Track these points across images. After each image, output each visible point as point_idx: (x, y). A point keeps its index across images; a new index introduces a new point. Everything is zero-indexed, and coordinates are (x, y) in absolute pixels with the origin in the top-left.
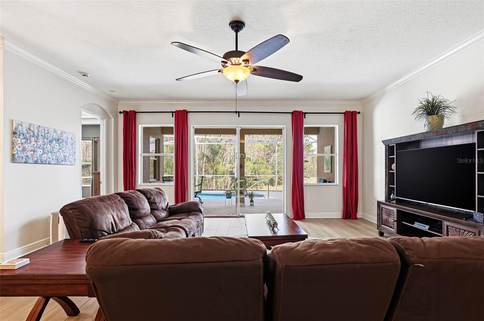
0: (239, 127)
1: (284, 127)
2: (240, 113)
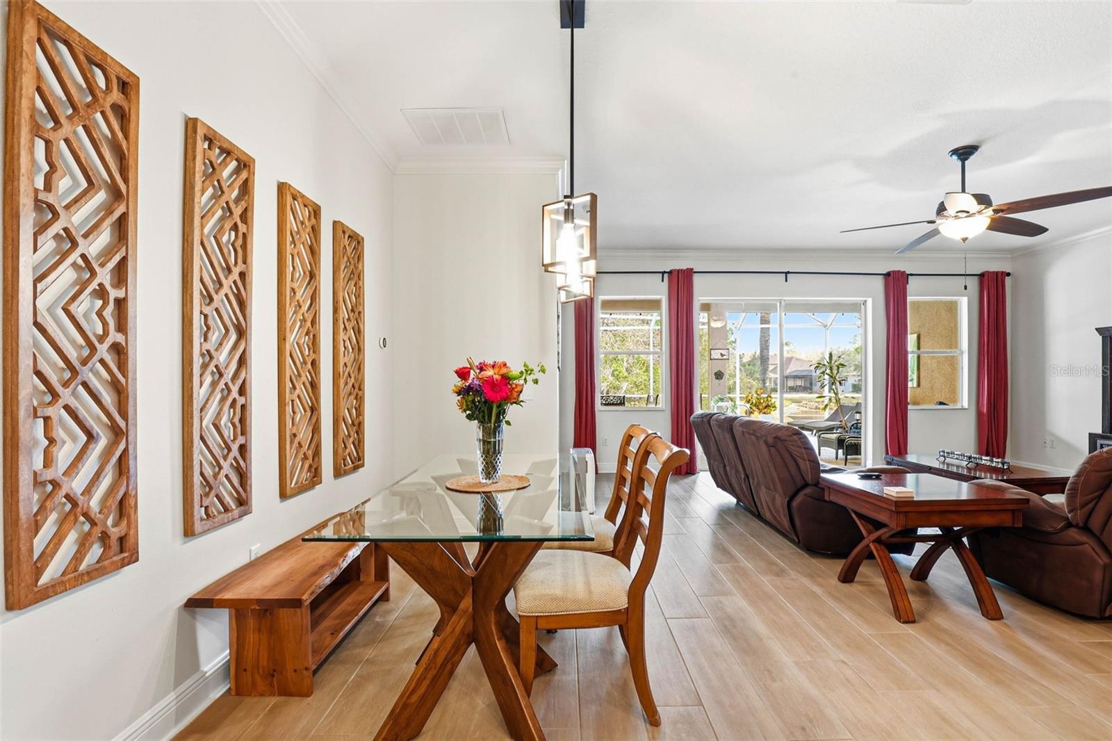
0: (782, 301)
1: (866, 301)
2: (788, 275)
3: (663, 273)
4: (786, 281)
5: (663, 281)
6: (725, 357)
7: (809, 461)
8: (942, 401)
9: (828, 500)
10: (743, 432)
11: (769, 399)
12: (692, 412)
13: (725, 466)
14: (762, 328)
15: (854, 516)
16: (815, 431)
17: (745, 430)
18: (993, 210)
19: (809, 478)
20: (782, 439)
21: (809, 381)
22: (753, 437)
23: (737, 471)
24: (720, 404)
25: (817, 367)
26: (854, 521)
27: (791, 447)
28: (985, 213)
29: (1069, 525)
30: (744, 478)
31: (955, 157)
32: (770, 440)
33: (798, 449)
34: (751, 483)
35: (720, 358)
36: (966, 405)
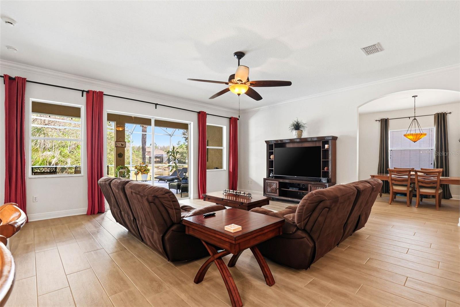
0: (154, 118)
1: (190, 123)
2: (157, 105)
3: (83, 91)
4: (156, 108)
5: (82, 96)
6: (123, 146)
7: (175, 209)
8: (217, 167)
9: (188, 234)
10: (132, 192)
11: (146, 167)
12: (102, 176)
13: (120, 212)
14: (143, 134)
15: (204, 243)
16: (166, 181)
17: (133, 191)
18: (250, 83)
19: (175, 220)
20: (158, 196)
21: (161, 159)
22: (139, 196)
23: (128, 215)
24: (121, 170)
25: (168, 152)
26: (204, 245)
27: (164, 201)
28: (247, 84)
29: (298, 229)
30: (133, 220)
31: (236, 56)
32: (150, 199)
33: (168, 203)
34: (137, 222)
35: (121, 146)
36: (225, 169)
